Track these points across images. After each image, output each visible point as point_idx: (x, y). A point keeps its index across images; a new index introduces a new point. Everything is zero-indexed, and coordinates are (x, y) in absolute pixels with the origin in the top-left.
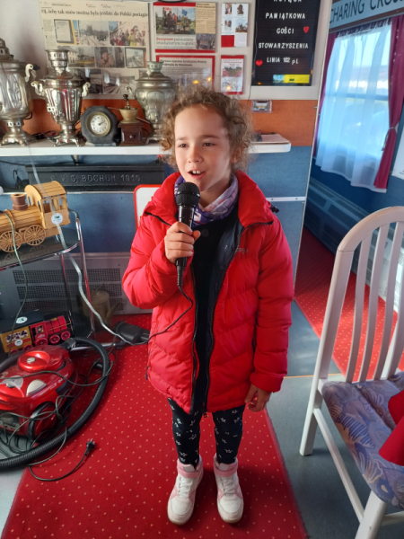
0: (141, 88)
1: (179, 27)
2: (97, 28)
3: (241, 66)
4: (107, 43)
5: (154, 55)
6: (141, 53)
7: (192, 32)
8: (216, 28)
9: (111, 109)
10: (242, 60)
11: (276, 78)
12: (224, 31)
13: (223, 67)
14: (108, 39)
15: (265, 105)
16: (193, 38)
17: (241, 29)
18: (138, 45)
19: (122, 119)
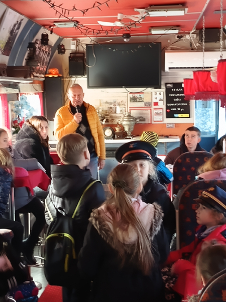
0: (123, 121)
1: (138, 100)
2: (109, 101)
3: (161, 112)
4: (112, 106)
5: (129, 109)
6: (124, 108)
7: (143, 101)
8: (152, 100)
9: (112, 127)
10: (161, 110)
11: (175, 115)
12: (155, 101)
13: (154, 112)
14: (113, 104)
15: (172, 125)
16: (143, 103)
17: (161, 100)
18: (123, 106)
19: (116, 130)
